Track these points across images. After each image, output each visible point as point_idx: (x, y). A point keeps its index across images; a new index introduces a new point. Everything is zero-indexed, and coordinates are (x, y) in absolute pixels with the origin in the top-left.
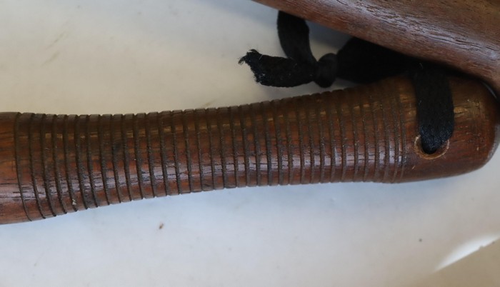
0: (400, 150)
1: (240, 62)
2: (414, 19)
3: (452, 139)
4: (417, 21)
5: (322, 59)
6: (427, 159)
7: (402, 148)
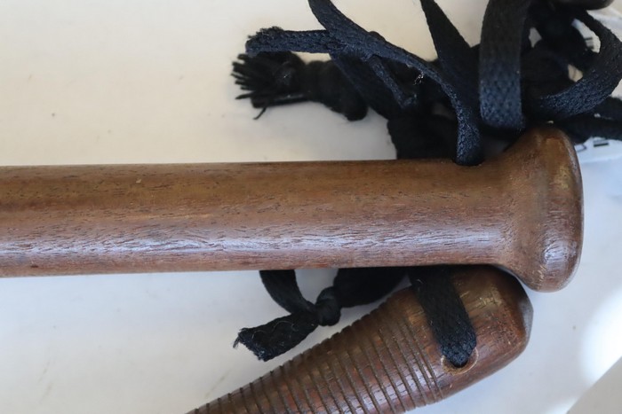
0: (430, 376)
1: (234, 346)
2: (393, 240)
3: (478, 345)
4: (397, 240)
5: (319, 299)
6: (461, 373)
7: (431, 374)
